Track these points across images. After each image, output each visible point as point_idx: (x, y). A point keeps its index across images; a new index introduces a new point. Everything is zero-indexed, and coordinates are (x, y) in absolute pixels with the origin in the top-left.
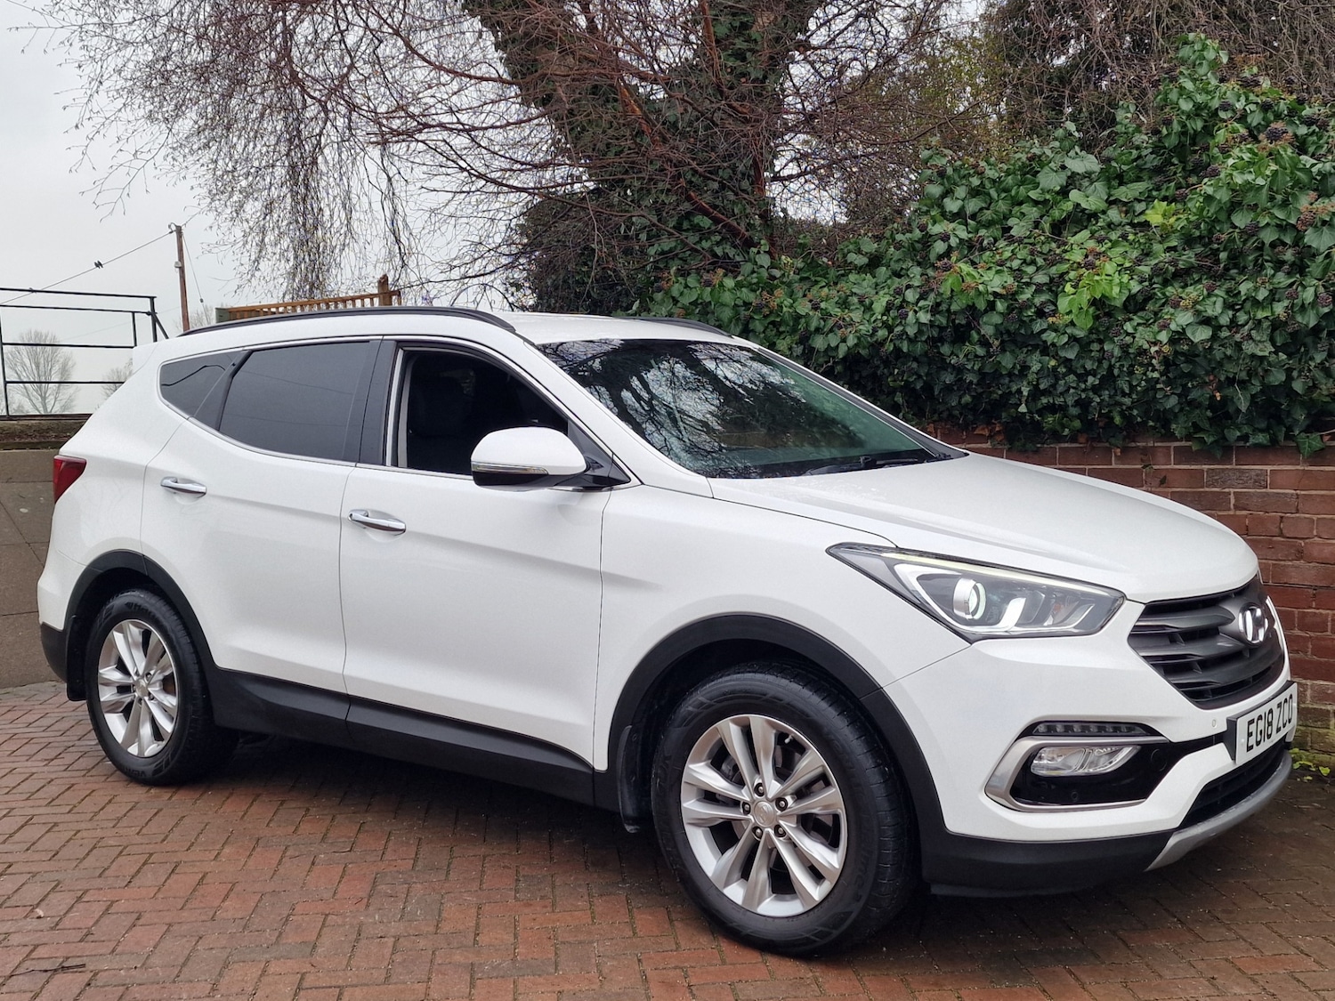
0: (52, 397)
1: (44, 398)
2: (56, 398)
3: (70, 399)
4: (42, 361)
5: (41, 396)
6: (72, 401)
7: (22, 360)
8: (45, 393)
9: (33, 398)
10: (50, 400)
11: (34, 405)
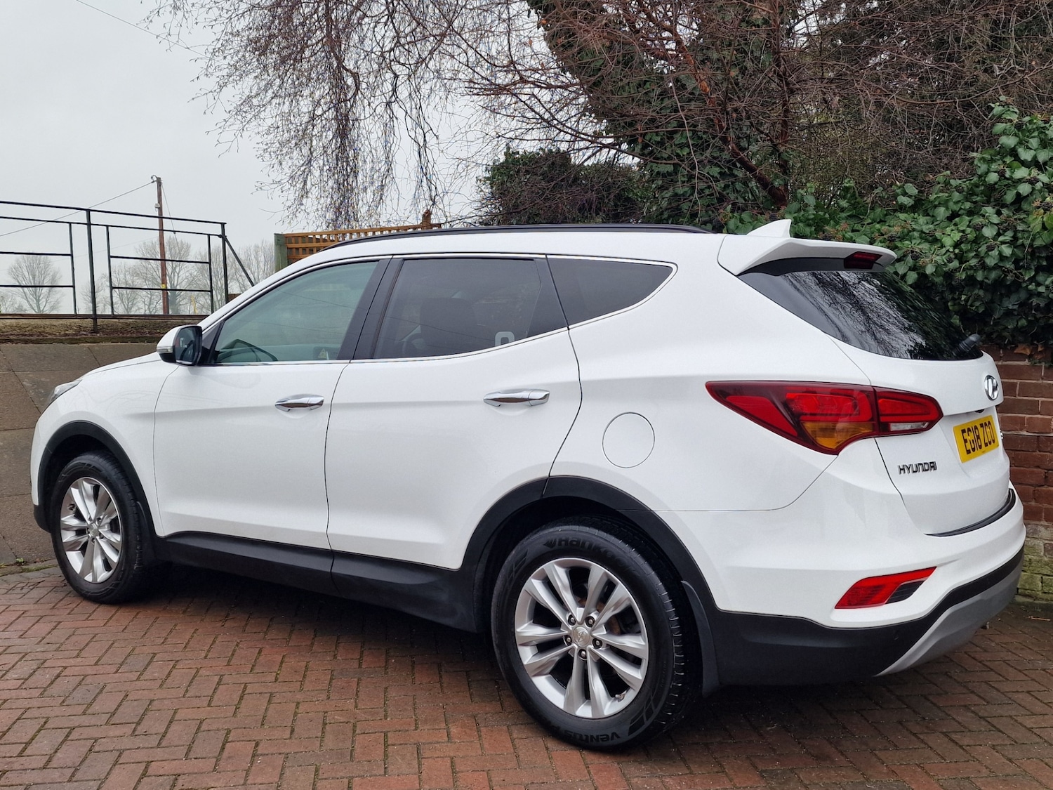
0: (44, 300)
1: (38, 301)
2: (47, 301)
3: (58, 302)
4: (37, 274)
5: (36, 299)
6: (58, 303)
7: (22, 272)
8: (39, 297)
9: (30, 300)
10: (43, 302)
11: (31, 305)
